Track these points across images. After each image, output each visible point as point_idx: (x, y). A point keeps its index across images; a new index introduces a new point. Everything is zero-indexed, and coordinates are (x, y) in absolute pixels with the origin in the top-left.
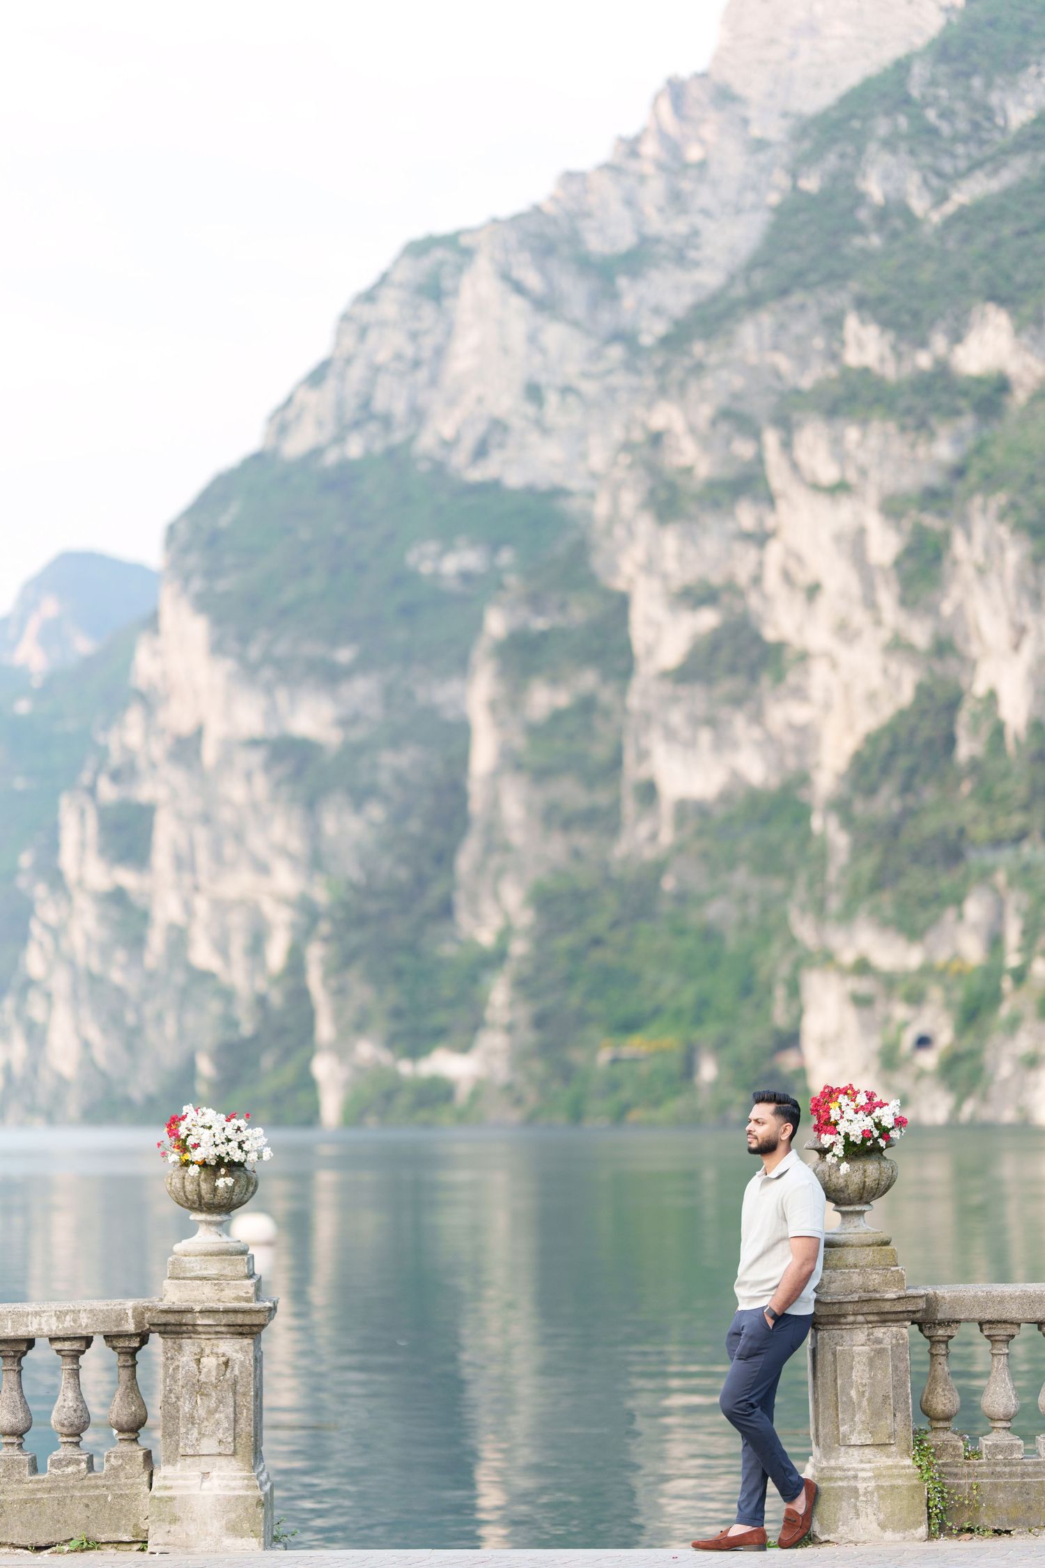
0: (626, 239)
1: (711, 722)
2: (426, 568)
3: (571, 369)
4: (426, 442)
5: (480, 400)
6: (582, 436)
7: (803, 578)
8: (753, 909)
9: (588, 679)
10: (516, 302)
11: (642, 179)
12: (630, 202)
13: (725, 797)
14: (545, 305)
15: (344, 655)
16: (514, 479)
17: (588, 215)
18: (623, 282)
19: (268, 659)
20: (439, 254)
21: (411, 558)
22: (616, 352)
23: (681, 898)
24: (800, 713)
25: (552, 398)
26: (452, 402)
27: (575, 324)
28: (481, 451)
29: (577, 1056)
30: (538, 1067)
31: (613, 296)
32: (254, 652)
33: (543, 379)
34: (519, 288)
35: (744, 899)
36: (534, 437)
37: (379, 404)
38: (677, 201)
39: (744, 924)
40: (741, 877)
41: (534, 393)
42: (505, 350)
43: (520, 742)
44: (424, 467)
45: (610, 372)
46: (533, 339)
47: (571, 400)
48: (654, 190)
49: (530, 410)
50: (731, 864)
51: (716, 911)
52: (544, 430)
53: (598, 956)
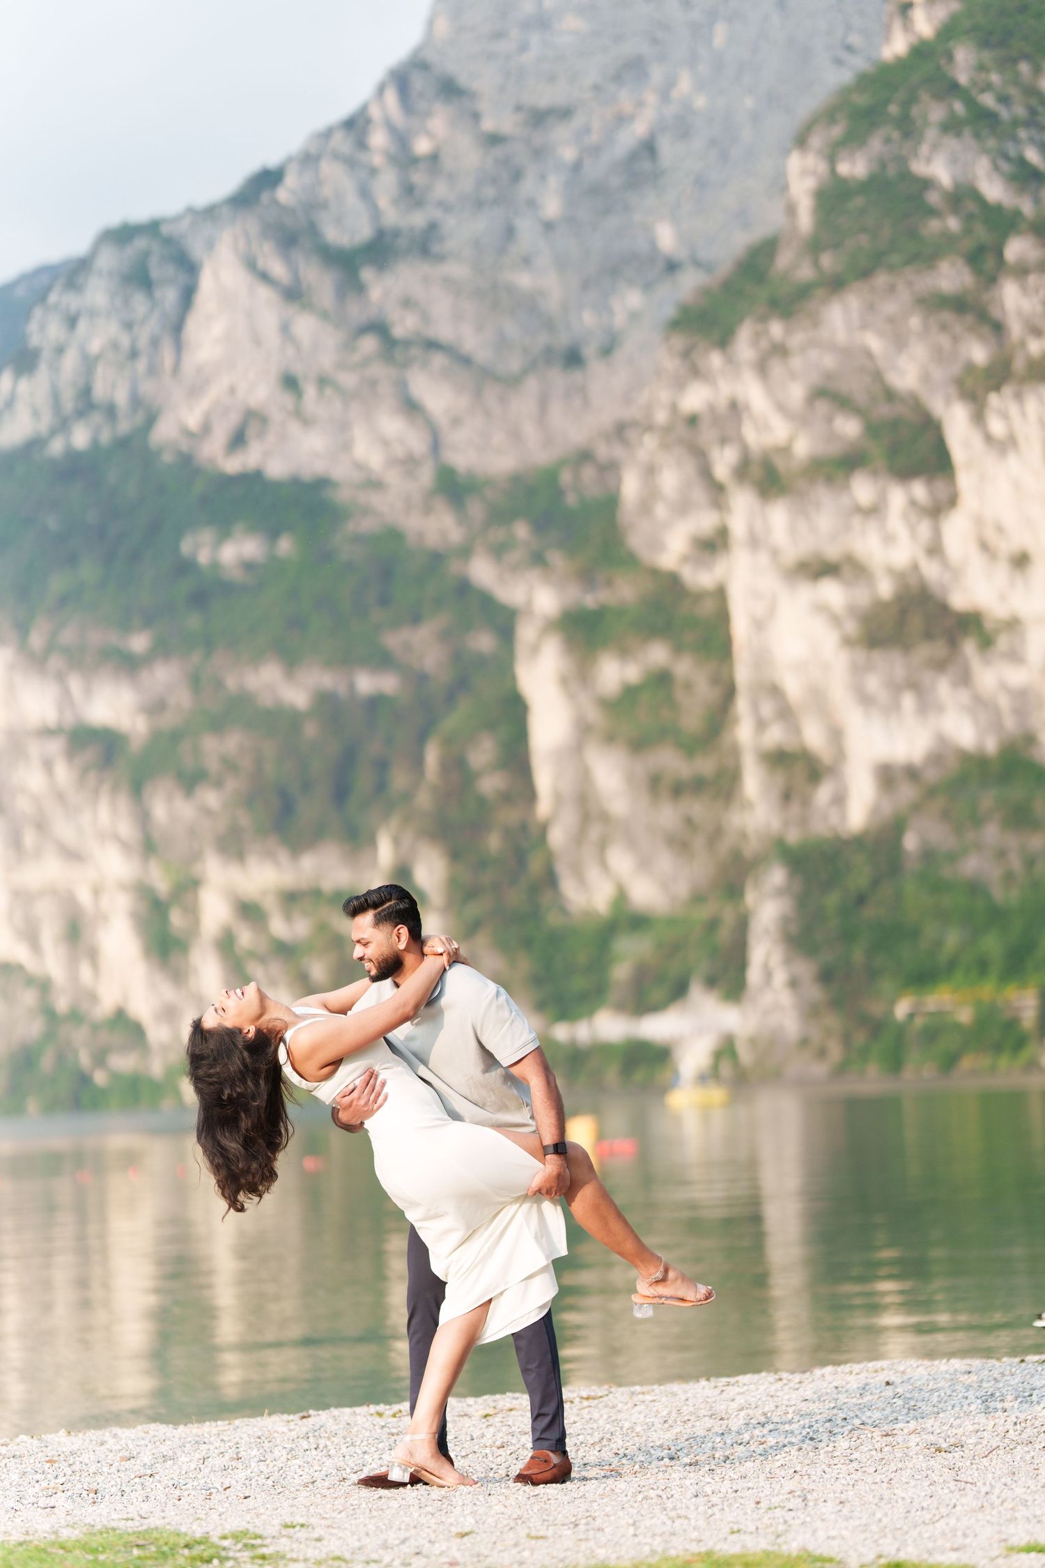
0: (362, 231)
1: (914, 686)
2: (203, 558)
3: (327, 360)
4: (165, 431)
5: (232, 390)
6: (344, 427)
7: (1006, 547)
8: (1016, 863)
9: (658, 654)
10: (264, 293)
11: (373, 172)
12: (365, 193)
13: (935, 758)
14: (293, 294)
15: (139, 643)
16: (276, 469)
17: (324, 206)
18: (367, 274)
19: (50, 648)
20: (141, 243)
21: (186, 546)
22: (369, 344)
23: (929, 854)
24: (1016, 676)
25: (310, 391)
26: (195, 391)
27: (324, 315)
28: (238, 440)
29: (876, 1008)
30: (833, 1021)
31: (360, 289)
32: (37, 640)
33: (298, 369)
34: (264, 277)
35: (1001, 854)
36: (294, 428)
37: (100, 391)
38: (410, 194)
39: (1009, 878)
40: (992, 833)
41: (290, 383)
42: (257, 341)
43: (594, 715)
44: (168, 458)
45: (366, 362)
46: (285, 329)
47: (328, 391)
48: (386, 185)
49: (287, 400)
50: (977, 820)
51: (971, 866)
52: (306, 421)
53: (870, 912)
